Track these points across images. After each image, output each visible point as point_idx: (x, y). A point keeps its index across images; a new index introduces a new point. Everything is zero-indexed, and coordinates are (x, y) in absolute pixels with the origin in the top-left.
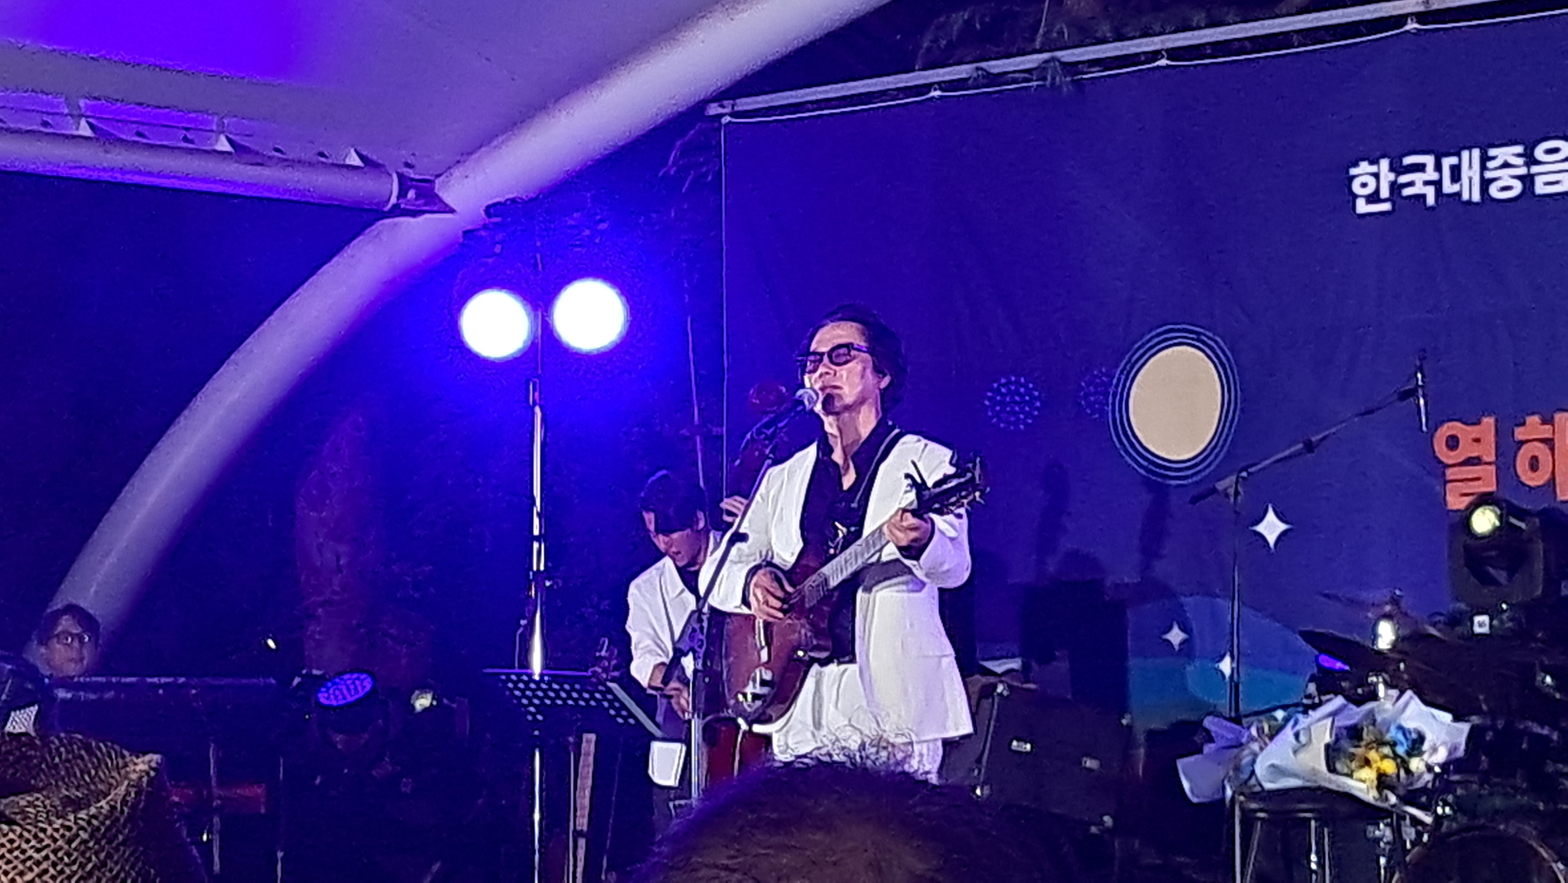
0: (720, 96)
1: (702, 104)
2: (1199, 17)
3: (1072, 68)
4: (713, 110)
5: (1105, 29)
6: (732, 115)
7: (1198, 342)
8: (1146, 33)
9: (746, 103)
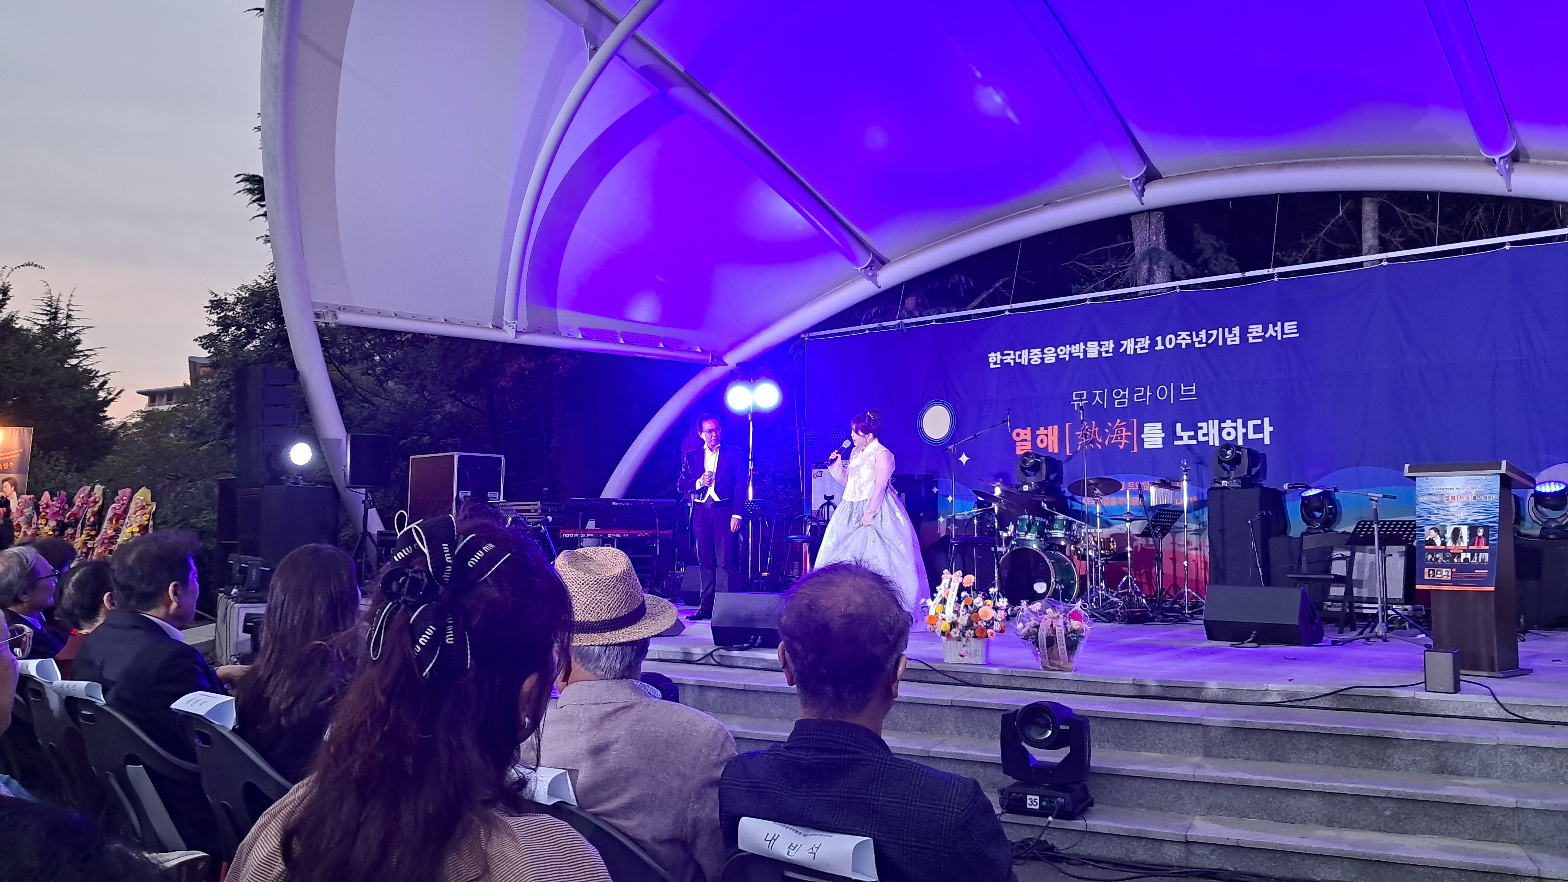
0: (805, 332)
1: (799, 335)
2: (945, 310)
3: (907, 325)
4: (803, 336)
5: (916, 313)
6: (808, 337)
7: (943, 404)
8: (929, 315)
9: (812, 334)
